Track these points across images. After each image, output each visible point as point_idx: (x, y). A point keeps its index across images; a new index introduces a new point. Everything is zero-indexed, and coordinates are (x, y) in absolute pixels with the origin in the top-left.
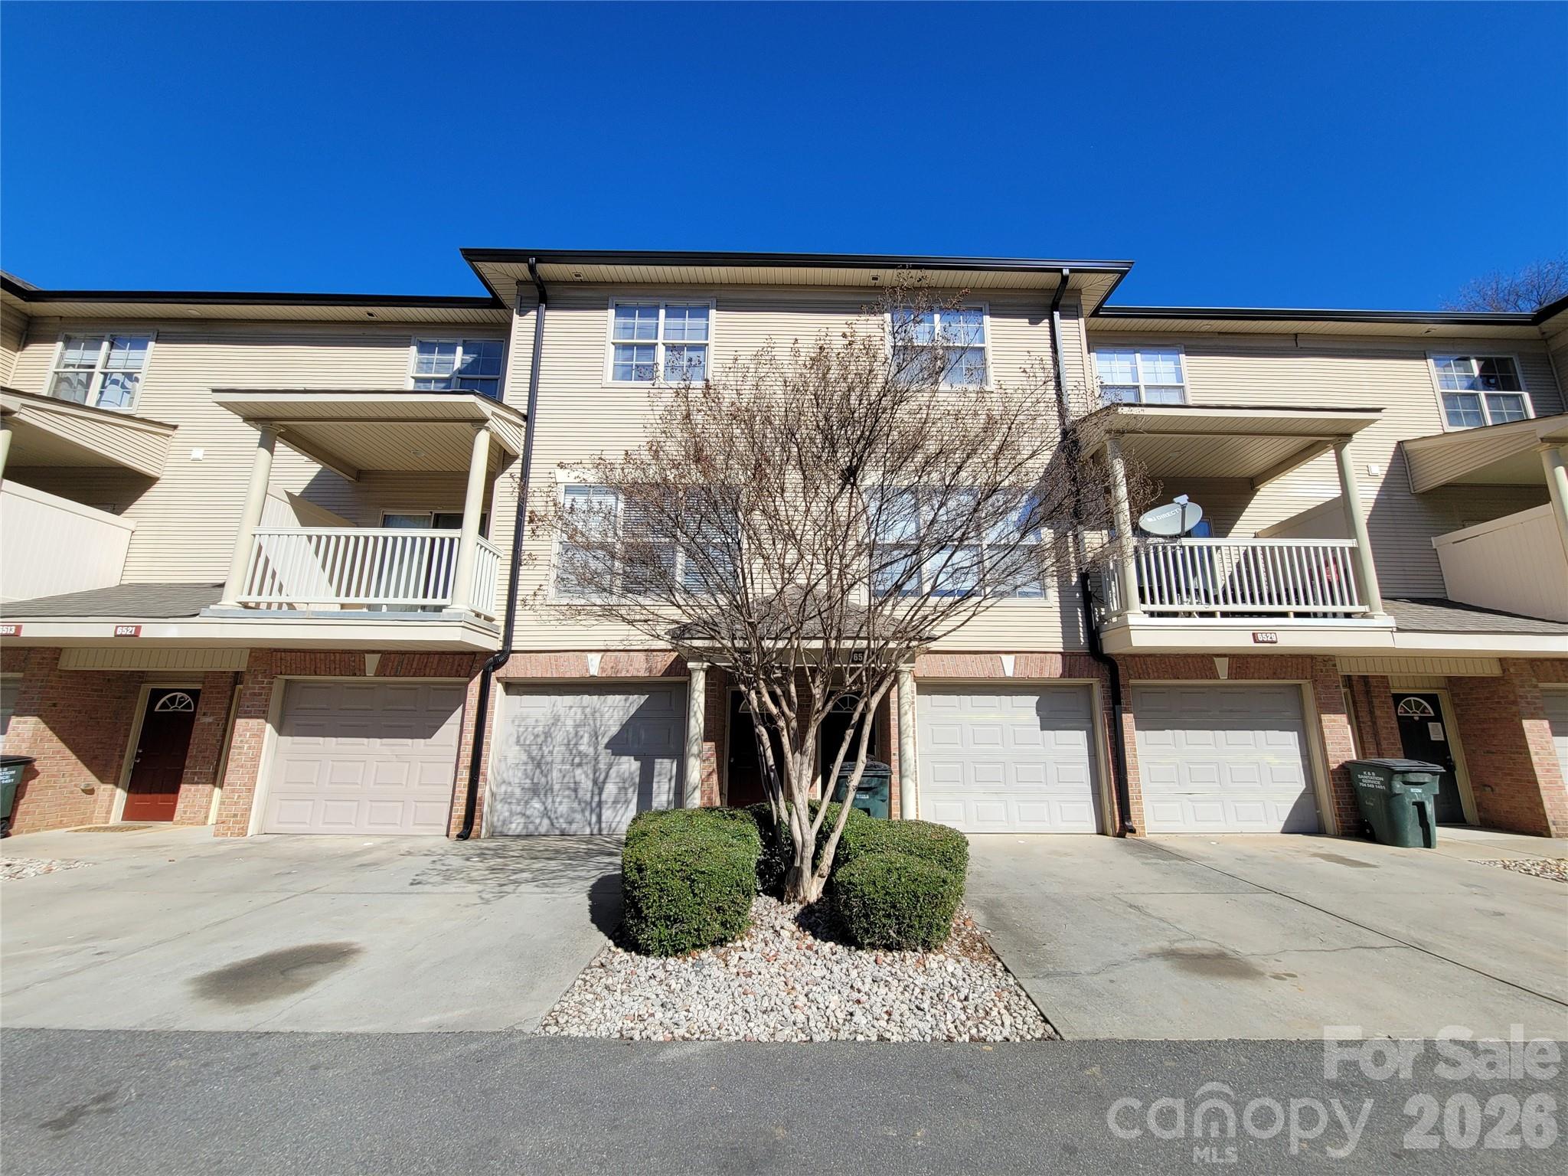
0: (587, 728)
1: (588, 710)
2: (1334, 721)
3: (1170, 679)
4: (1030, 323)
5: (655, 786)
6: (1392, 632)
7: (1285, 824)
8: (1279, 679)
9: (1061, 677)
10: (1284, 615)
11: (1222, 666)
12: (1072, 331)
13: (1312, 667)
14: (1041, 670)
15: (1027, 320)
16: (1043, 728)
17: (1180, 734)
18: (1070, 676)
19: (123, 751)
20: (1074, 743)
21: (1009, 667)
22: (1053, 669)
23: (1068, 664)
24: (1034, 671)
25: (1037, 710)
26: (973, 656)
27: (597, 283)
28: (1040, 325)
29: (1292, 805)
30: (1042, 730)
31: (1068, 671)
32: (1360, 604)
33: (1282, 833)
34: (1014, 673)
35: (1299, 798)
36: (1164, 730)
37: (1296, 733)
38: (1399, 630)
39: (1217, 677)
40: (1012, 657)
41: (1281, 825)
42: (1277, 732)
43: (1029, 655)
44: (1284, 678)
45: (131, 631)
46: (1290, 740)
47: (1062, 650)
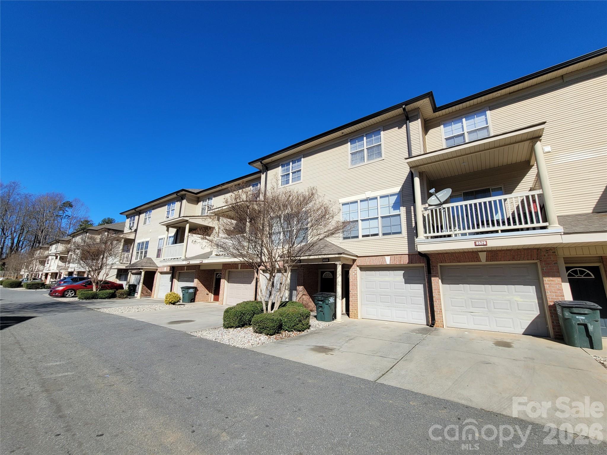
0: (279, 282)
1: (279, 277)
2: (552, 281)
3: (456, 262)
4: (398, 128)
5: (293, 298)
6: (561, 235)
7: (525, 330)
8: (516, 260)
9: (408, 263)
10: (497, 232)
11: (483, 256)
12: (416, 126)
13: (537, 254)
14: (400, 261)
15: (397, 128)
16: (405, 283)
17: (467, 286)
18: (412, 263)
19: (212, 286)
20: (419, 289)
21: (388, 261)
22: (405, 260)
23: (411, 258)
24: (397, 262)
25: (404, 276)
26: (376, 257)
27: (277, 160)
28: (403, 128)
29: (531, 322)
30: (405, 284)
31: (411, 261)
32: (544, 222)
33: (523, 334)
34: (390, 263)
35: (535, 318)
36: (459, 284)
37: (534, 287)
38: (565, 234)
39: (480, 261)
40: (389, 257)
41: (524, 330)
42: (522, 286)
43: (396, 256)
44: (519, 260)
45: (201, 262)
46: (531, 290)
47: (408, 253)
